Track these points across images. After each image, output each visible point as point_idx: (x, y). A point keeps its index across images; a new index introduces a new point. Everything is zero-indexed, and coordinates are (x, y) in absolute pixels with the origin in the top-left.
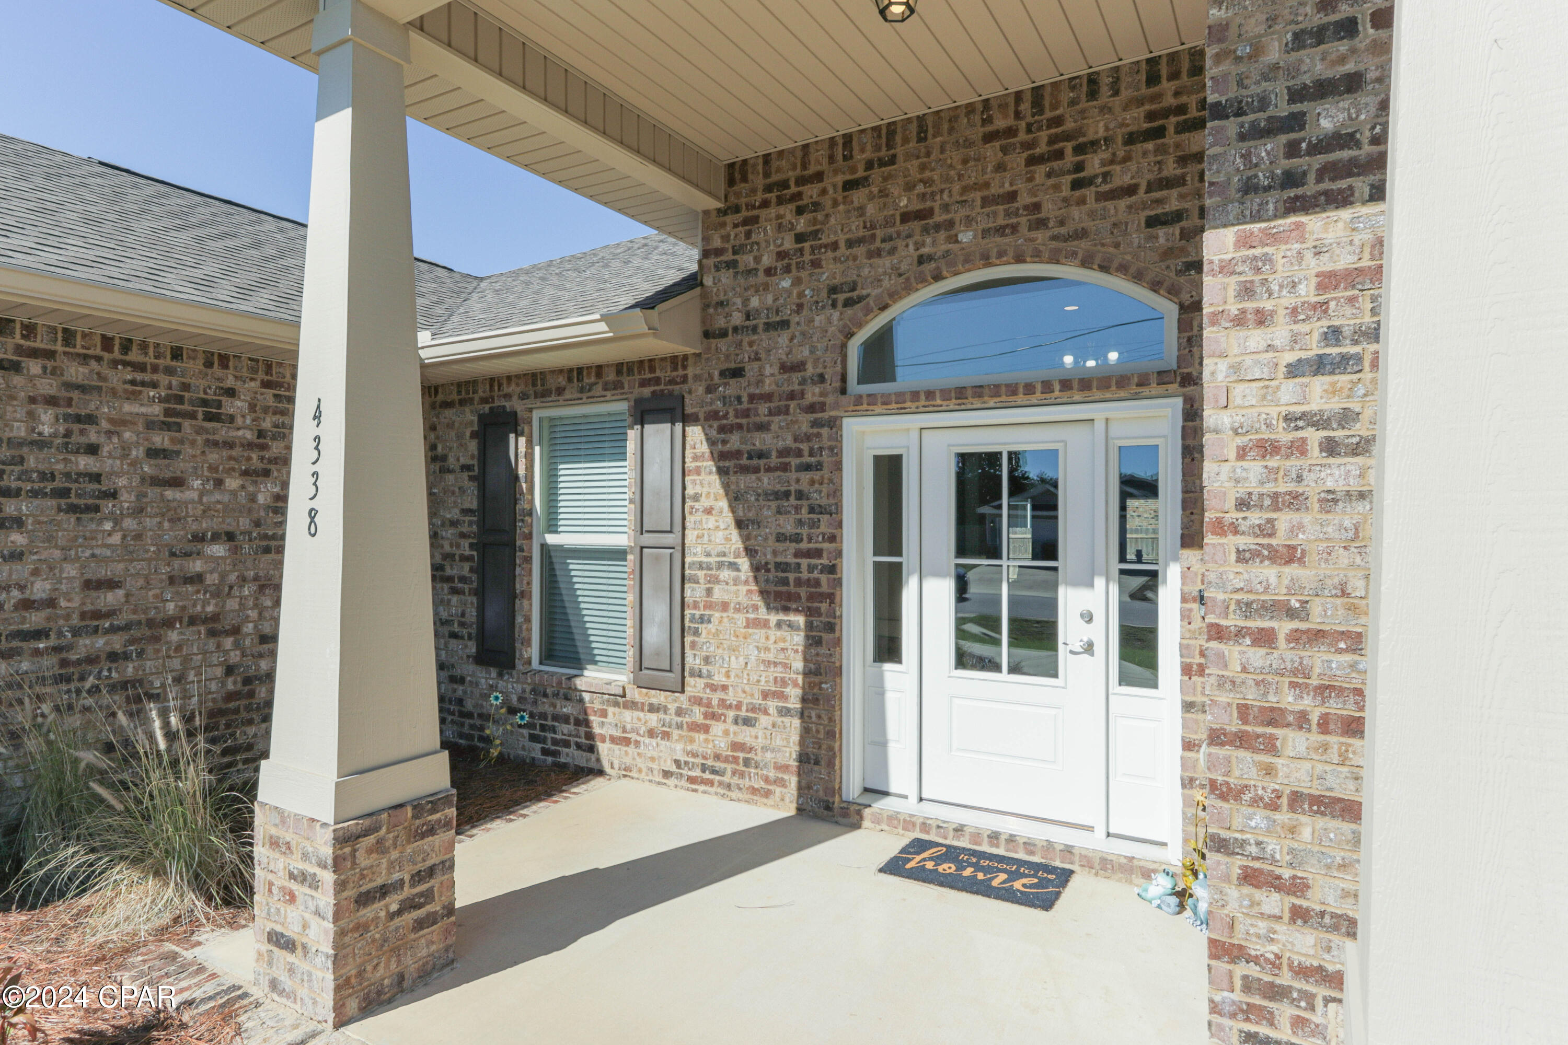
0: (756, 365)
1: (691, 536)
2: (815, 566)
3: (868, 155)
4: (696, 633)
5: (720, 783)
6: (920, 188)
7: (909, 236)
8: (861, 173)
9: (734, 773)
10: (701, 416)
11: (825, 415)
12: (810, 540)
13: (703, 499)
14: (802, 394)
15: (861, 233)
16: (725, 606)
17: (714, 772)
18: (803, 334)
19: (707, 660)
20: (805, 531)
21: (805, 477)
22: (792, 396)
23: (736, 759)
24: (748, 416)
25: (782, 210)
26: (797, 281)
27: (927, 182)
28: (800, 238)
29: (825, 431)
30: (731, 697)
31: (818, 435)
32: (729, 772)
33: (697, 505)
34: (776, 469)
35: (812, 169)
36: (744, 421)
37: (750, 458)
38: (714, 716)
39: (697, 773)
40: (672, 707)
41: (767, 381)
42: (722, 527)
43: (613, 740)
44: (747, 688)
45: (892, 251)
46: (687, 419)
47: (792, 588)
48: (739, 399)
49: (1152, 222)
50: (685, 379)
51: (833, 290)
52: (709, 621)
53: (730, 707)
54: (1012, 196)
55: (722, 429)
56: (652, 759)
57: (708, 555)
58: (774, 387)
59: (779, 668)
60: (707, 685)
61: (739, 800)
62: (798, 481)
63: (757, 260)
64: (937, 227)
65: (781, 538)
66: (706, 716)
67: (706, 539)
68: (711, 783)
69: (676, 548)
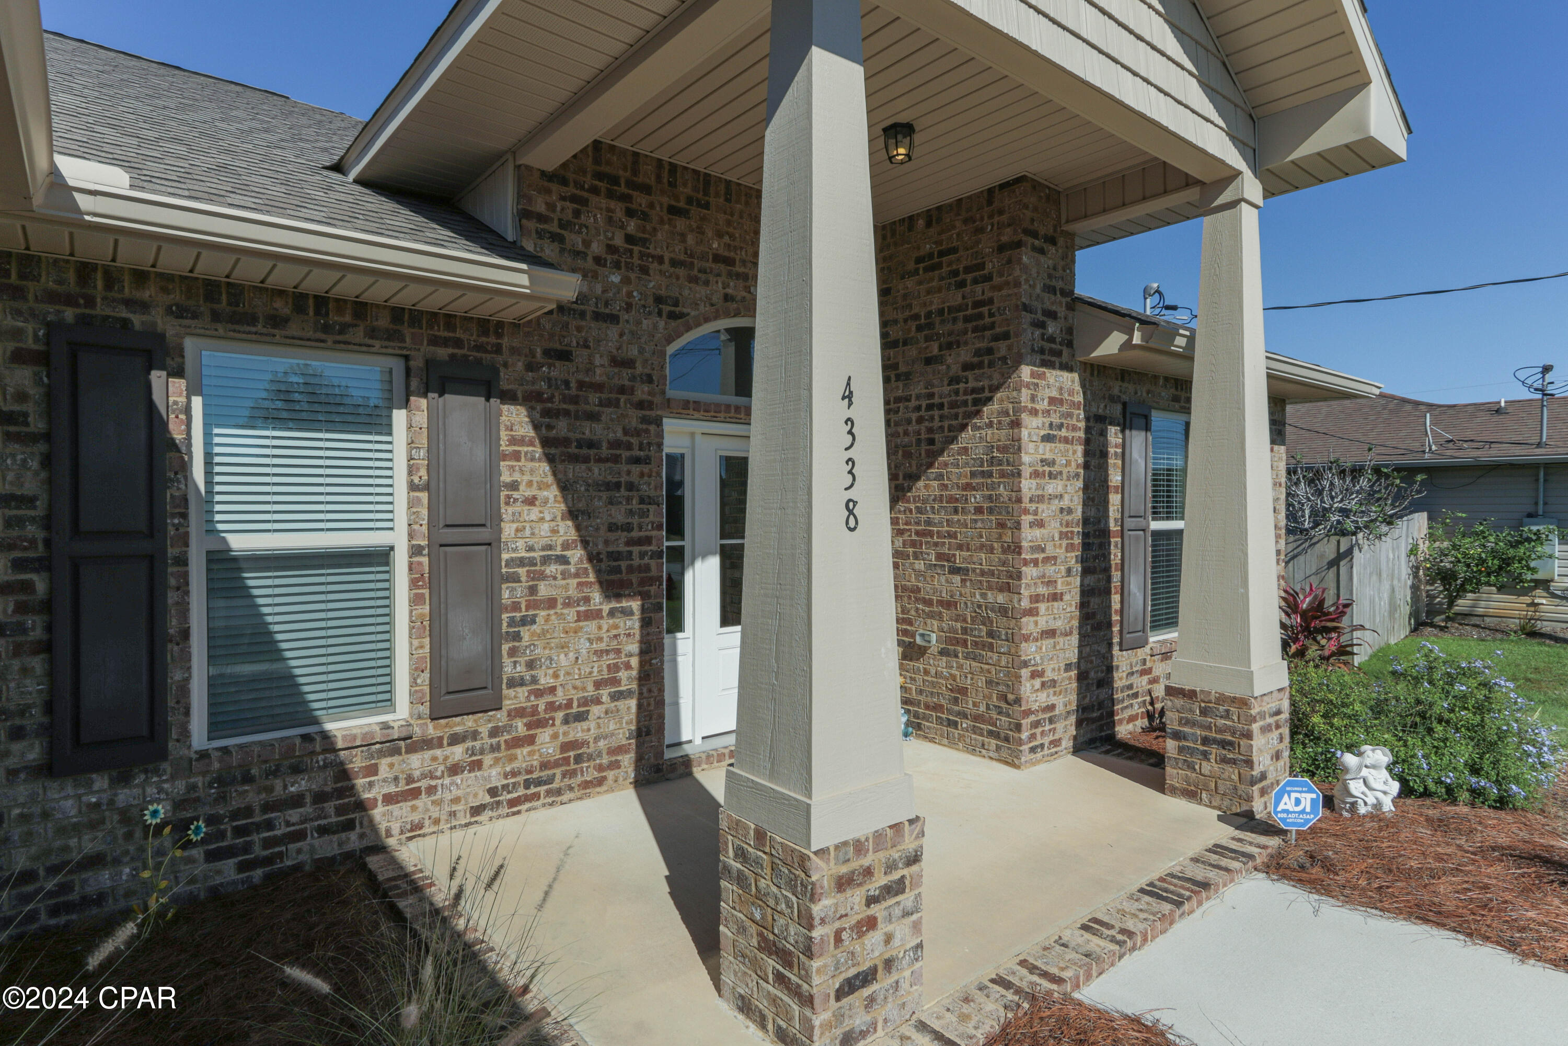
0: (585, 352)
1: (508, 530)
2: (646, 553)
3: (688, 190)
4: (517, 637)
5: (549, 793)
6: (726, 239)
7: (718, 275)
8: (682, 204)
9: (564, 776)
10: (520, 395)
11: (653, 414)
12: (640, 529)
13: (522, 488)
14: (632, 390)
15: (682, 257)
16: (551, 603)
17: (539, 782)
18: (632, 333)
19: (531, 665)
20: (635, 520)
21: (636, 469)
22: (622, 390)
23: (566, 761)
24: (576, 403)
25: (612, 204)
26: (626, 281)
27: (732, 236)
28: (629, 239)
29: (652, 428)
30: (560, 697)
31: (647, 431)
32: (558, 777)
33: (516, 495)
34: (607, 460)
35: (640, 179)
36: (571, 407)
37: (579, 446)
38: (541, 724)
39: (521, 792)
40: (484, 730)
41: (598, 371)
42: (548, 518)
43: (389, 799)
44: (578, 683)
45: (707, 283)
46: (508, 397)
47: (624, 576)
48: (567, 383)
50: (498, 349)
51: (659, 300)
52: (533, 622)
53: (560, 707)
55: (546, 413)
56: (456, 800)
57: (531, 549)
58: (604, 378)
59: (612, 656)
60: (530, 692)
61: (570, 801)
62: (629, 473)
63: (587, 244)
64: (738, 276)
65: (612, 527)
66: (529, 726)
67: (528, 532)
68: (536, 796)
69: (492, 544)
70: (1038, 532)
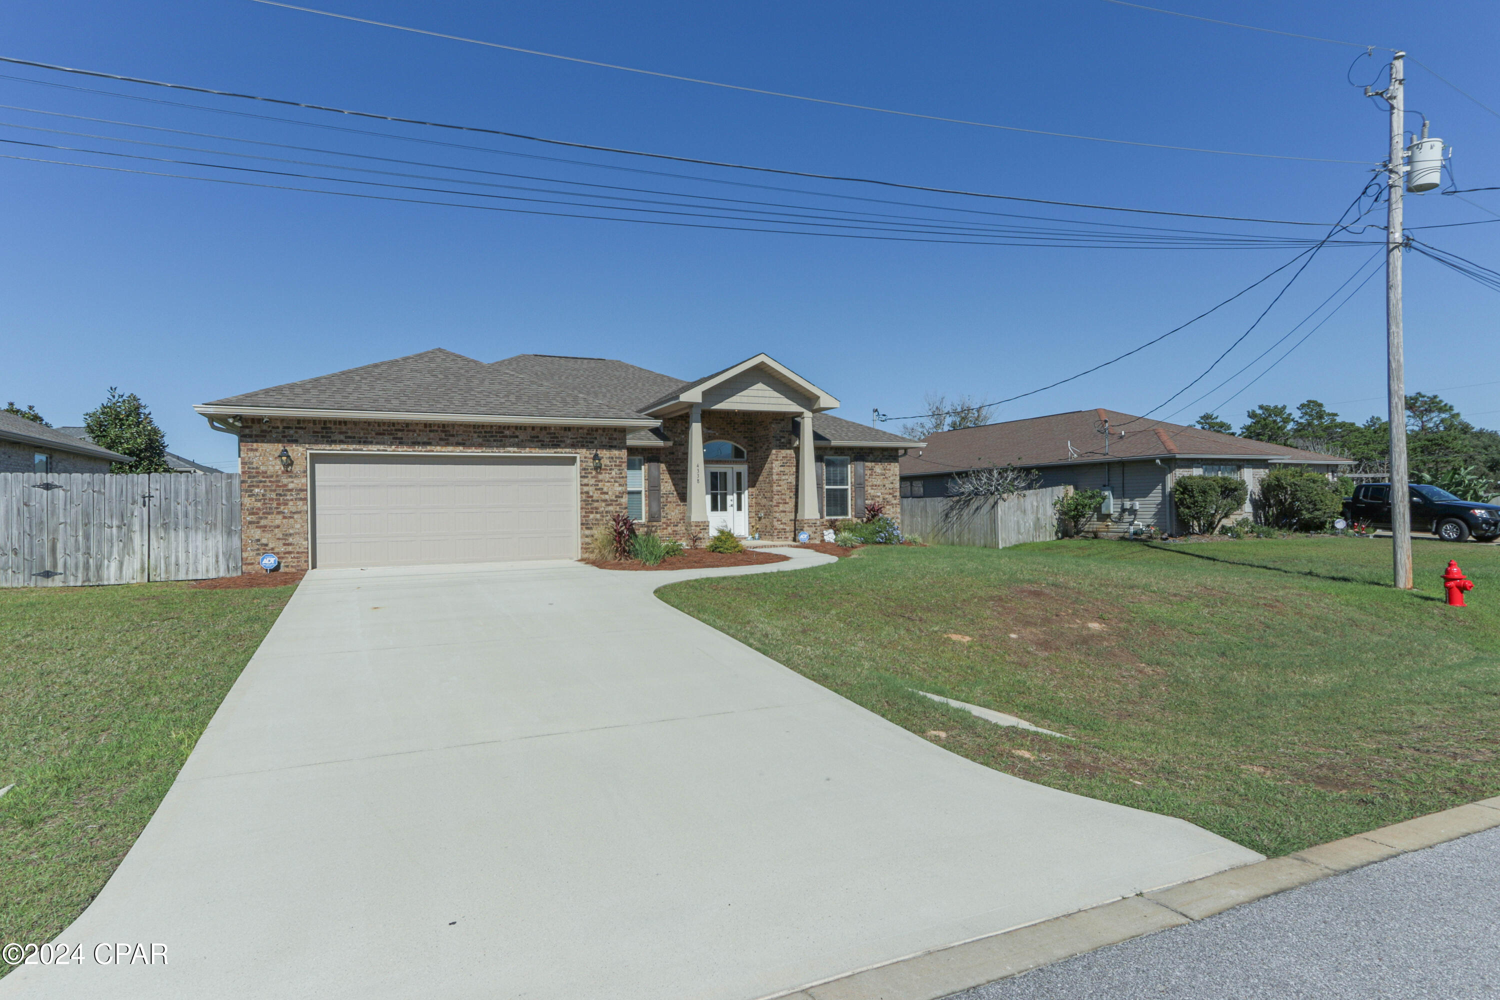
0: (676, 452)
1: (662, 488)
4: (664, 508)
13: (664, 479)
16: (670, 502)
19: (666, 514)
23: (673, 534)
24: (675, 463)
25: (682, 422)
26: (685, 437)
30: (672, 521)
33: (663, 481)
34: (681, 474)
37: (675, 471)
38: (669, 526)
40: (657, 525)
42: (669, 486)
44: (675, 519)
46: (662, 462)
48: (673, 459)
49: (744, 438)
50: (659, 454)
52: (666, 506)
54: (724, 429)
55: (669, 465)
57: (666, 491)
58: (680, 457)
59: (683, 514)
60: (666, 519)
65: (682, 487)
66: (666, 526)
67: (665, 488)
69: (659, 490)
70: (779, 488)
